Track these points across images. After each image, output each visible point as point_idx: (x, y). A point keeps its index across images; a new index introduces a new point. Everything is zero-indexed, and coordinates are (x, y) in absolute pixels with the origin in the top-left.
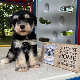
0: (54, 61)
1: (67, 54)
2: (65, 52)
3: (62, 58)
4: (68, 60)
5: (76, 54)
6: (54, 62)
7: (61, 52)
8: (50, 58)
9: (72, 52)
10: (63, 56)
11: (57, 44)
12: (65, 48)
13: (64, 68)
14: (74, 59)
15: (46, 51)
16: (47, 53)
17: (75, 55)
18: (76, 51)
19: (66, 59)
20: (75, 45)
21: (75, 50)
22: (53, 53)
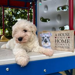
1: (61, 39)
7: (56, 38)
8: (47, 44)
9: (66, 37)
10: (58, 41)
11: (51, 32)
13: (61, 50)
14: (68, 42)
17: (68, 39)
18: (69, 35)
19: (61, 43)
22: (49, 40)
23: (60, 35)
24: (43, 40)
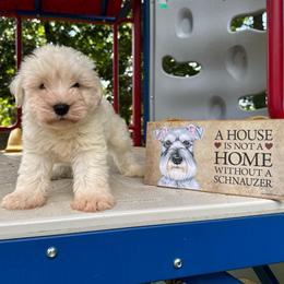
0: (199, 178)
1: (241, 152)
3: (225, 163)
4: (248, 167)
5: (269, 146)
6: (198, 181)
8: (183, 169)
12: (232, 132)
13: (237, 193)
14: (267, 163)
15: (164, 149)
18: (269, 137)
19: (240, 166)
20: (263, 121)
21: (264, 134)
22: (192, 154)
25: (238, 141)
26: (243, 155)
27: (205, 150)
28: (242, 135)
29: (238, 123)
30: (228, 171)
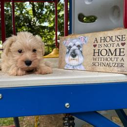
1: (107, 48)
2: (103, 46)
3: (99, 55)
4: (111, 57)
6: (84, 65)
7: (95, 46)
8: (77, 60)
9: (116, 43)
10: (100, 53)
12: (103, 38)
13: (104, 71)
14: (122, 54)
15: (68, 50)
16: (69, 54)
18: (123, 39)
19: (106, 56)
22: (81, 52)
23: (105, 40)
24: (69, 52)
25: (106, 43)
26: (108, 50)
27: (88, 49)
28: (108, 39)
29: (106, 32)
30: (100, 60)
